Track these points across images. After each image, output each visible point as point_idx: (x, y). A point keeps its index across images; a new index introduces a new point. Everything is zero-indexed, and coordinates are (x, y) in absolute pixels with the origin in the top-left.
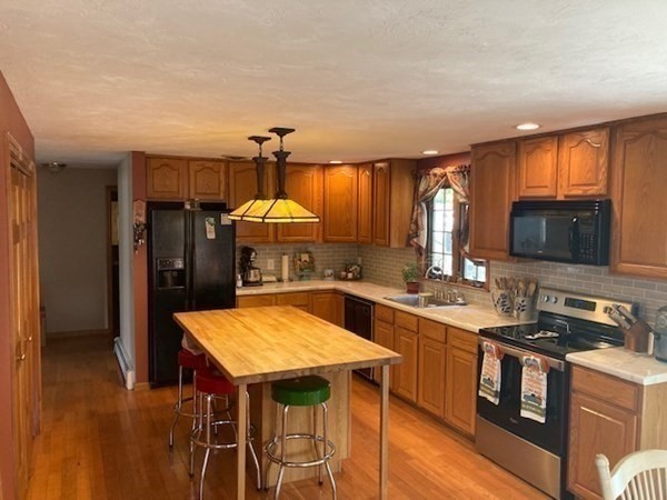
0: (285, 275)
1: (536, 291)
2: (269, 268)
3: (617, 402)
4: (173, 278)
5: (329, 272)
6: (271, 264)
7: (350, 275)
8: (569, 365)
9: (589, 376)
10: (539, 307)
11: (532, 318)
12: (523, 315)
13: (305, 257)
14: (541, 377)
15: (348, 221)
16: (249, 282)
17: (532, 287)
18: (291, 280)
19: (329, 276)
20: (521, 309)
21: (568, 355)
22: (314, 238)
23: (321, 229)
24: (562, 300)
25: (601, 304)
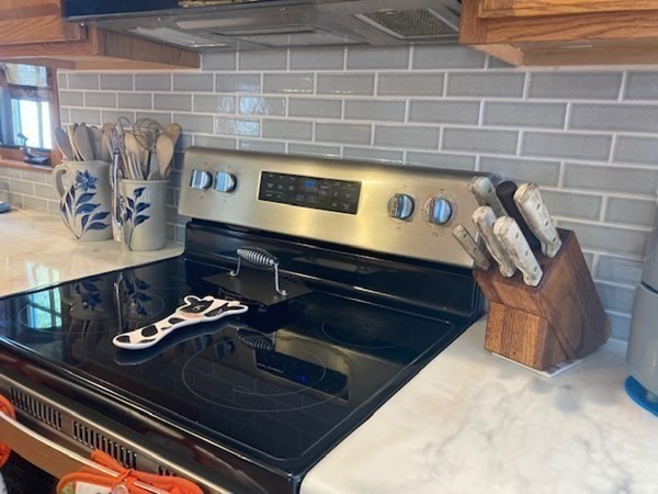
1: (177, 160)
10: (187, 209)
11: (169, 239)
12: (140, 232)
17: (165, 150)
20: (136, 213)
24: (251, 185)
25: (374, 186)
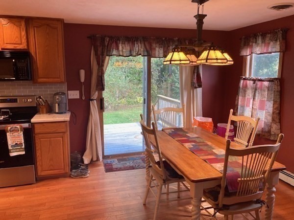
3: (57, 131)
8: (33, 124)
9: (44, 125)
14: (20, 134)
21: (32, 120)
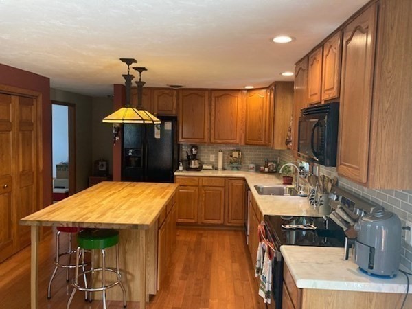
0: (220, 165)
2: (211, 160)
4: (135, 161)
5: (252, 166)
6: (212, 158)
7: (267, 169)
13: (235, 154)
15: (259, 130)
16: (191, 168)
18: (224, 169)
19: (251, 169)
22: (238, 141)
23: (243, 135)
